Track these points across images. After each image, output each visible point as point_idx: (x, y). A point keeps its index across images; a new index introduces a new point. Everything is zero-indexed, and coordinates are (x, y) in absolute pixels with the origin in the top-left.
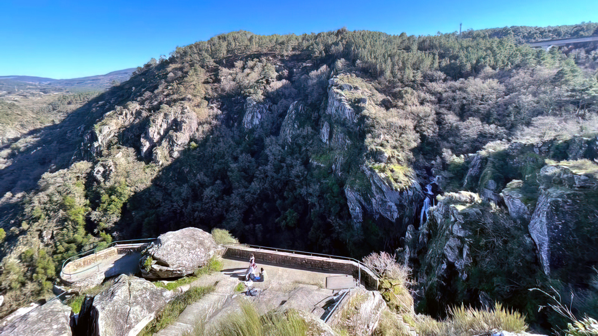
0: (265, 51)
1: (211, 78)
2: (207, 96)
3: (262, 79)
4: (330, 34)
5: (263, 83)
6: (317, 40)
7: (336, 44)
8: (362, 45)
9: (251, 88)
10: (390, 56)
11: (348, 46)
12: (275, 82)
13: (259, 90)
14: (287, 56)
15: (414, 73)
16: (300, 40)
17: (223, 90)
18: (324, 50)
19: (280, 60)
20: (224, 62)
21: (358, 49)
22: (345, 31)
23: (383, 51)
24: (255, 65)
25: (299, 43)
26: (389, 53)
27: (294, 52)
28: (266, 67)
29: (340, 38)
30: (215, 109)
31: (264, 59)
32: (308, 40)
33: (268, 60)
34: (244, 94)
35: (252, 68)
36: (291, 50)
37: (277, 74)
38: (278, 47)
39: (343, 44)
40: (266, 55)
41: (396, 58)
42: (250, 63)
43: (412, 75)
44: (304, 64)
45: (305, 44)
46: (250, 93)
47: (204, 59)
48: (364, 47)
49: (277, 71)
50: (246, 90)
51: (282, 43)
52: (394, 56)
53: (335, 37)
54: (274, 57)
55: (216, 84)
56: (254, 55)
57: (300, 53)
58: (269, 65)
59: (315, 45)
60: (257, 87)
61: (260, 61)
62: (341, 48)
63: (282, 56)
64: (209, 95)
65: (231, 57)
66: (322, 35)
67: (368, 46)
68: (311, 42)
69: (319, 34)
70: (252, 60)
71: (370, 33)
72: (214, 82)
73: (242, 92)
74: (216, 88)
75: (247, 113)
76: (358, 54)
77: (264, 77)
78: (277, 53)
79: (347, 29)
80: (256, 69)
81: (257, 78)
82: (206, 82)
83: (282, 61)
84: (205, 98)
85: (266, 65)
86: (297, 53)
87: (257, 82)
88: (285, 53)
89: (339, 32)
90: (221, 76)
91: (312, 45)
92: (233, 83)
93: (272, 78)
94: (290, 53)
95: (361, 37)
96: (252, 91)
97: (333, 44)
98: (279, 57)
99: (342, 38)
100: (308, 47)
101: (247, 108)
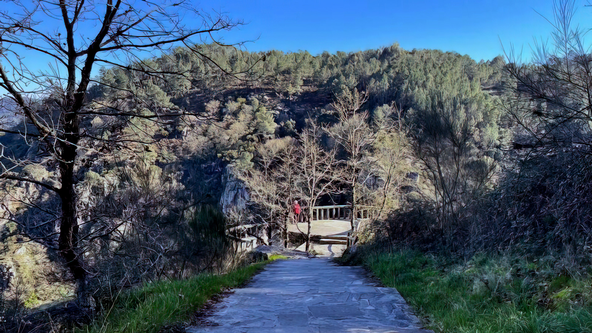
0: (257, 84)
1: (166, 129)
2: (161, 160)
3: (250, 134)
4: (369, 56)
5: (252, 140)
6: (347, 67)
7: (378, 76)
8: (421, 82)
9: (233, 148)
11: (397, 81)
12: (273, 141)
13: (248, 153)
14: (294, 95)
16: (318, 66)
17: (186, 150)
18: (357, 87)
19: (282, 101)
20: (188, 102)
21: (413, 89)
22: (396, 51)
23: (455, 93)
24: (240, 108)
25: (315, 73)
26: (464, 97)
27: (306, 88)
28: (258, 113)
29: (386, 64)
30: (175, 183)
31: (255, 99)
32: (331, 67)
33: (262, 101)
34: (222, 157)
35: (235, 114)
36: (301, 83)
37: (276, 125)
38: (280, 77)
39: (390, 77)
40: (258, 91)
42: (232, 106)
45: (326, 74)
46: (232, 157)
47: (153, 96)
48: (424, 86)
49: (277, 121)
50: (226, 153)
51: (287, 72)
52: (472, 102)
53: (379, 63)
54: (273, 95)
55: (174, 140)
56: (239, 90)
57: (316, 89)
58: (264, 109)
59: (343, 78)
60: (244, 148)
61: (249, 103)
62: (385, 84)
63: (286, 94)
64: (164, 158)
65: (198, 93)
66: (356, 58)
67: (430, 84)
68: (336, 70)
69: (352, 56)
70: (236, 101)
72: (170, 136)
73: (219, 155)
74: (174, 147)
75: (227, 190)
76: (412, 97)
77: (255, 131)
78: (276, 88)
79: (399, 48)
80: (241, 117)
81: (244, 133)
82: (158, 137)
83: (286, 103)
84: (157, 163)
85: (258, 110)
86: (312, 89)
87: (244, 138)
88: (291, 90)
89: (386, 54)
90: (184, 127)
91: (338, 76)
92: (202, 139)
93: (267, 134)
94: (300, 89)
95: (421, 66)
96: (235, 153)
97: (373, 76)
98: (281, 96)
99: (390, 66)
100: (331, 80)
101: (226, 182)
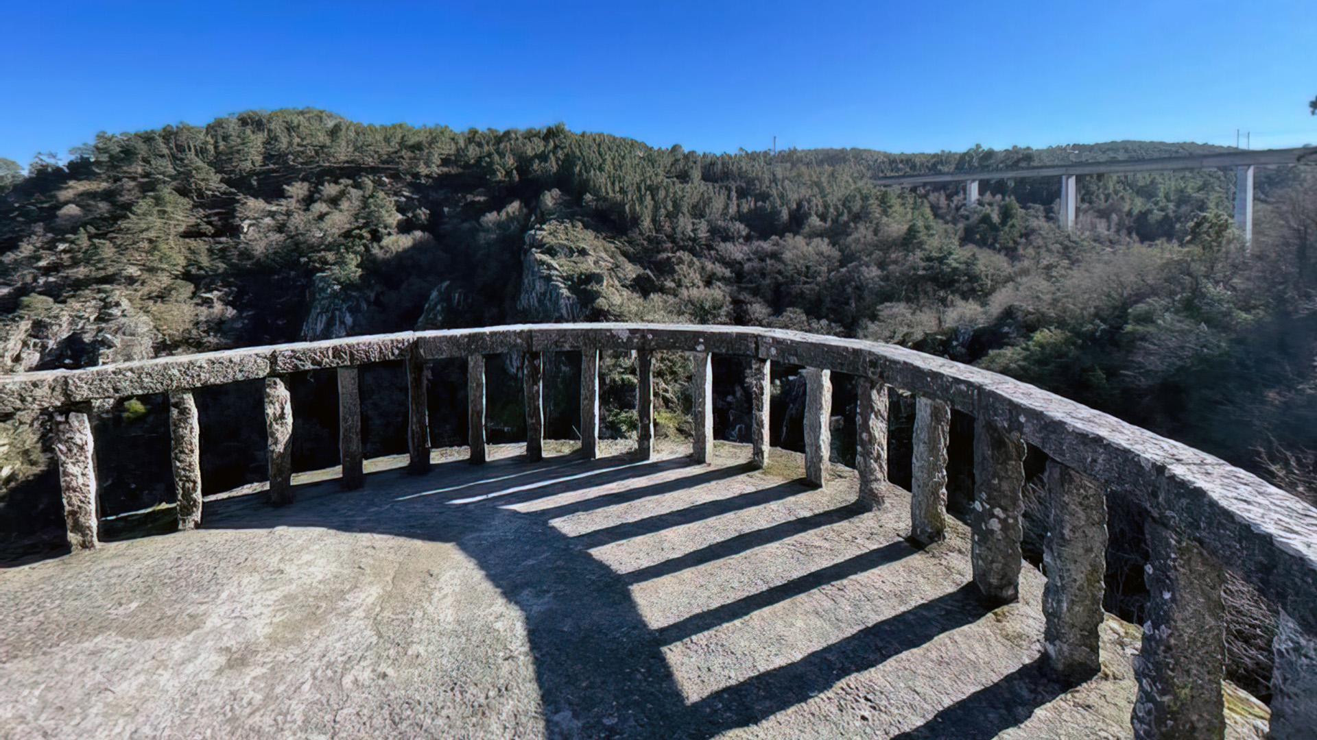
0: (370, 161)
1: (209, 223)
2: (194, 271)
3: (358, 228)
4: (530, 135)
5: (361, 237)
6: (502, 146)
7: (543, 157)
8: (597, 164)
9: (329, 248)
10: (649, 188)
11: (568, 162)
12: (393, 238)
13: (352, 256)
14: (427, 176)
15: (693, 224)
16: (462, 143)
17: (246, 254)
18: (516, 168)
19: (410, 185)
20: (255, 183)
21: (588, 172)
22: (562, 131)
23: (638, 179)
24: (342, 194)
25: (458, 150)
26: (648, 182)
27: (445, 169)
28: (371, 200)
29: (552, 144)
30: (218, 307)
31: (368, 181)
32: (480, 145)
33: (379, 184)
34: (307, 264)
35: (334, 202)
36: (439, 162)
37: (400, 216)
38: (406, 154)
39: (557, 159)
40: (373, 170)
41: (662, 194)
42: (330, 189)
43: (690, 227)
44: (470, 198)
45: (473, 152)
46: (326, 263)
47: (188, 175)
48: (601, 169)
49: (401, 209)
50: (316, 256)
51: (417, 147)
52: (658, 188)
53: (542, 143)
54: (395, 176)
55: (223, 239)
56: (341, 169)
57: (460, 170)
58: (381, 195)
59: (496, 157)
60: (347, 249)
61: (357, 186)
62: (552, 165)
63: (416, 176)
64: (200, 268)
65: (274, 171)
66: (513, 135)
67: (608, 167)
68: (486, 148)
69: (507, 133)
70: (336, 183)
71: (615, 139)
72: (218, 233)
73: (303, 260)
74: (223, 250)
75: (314, 313)
76: (588, 181)
77: (366, 225)
78: (401, 168)
79: (567, 128)
80: (345, 205)
81: (348, 226)
82: (192, 233)
83: (415, 187)
84: (187, 276)
85: (372, 196)
86: (454, 170)
87: (347, 234)
88: (423, 170)
89: (551, 134)
90: (243, 220)
91: (490, 155)
92: (276, 237)
93: (386, 227)
94: (436, 170)
95: (595, 148)
96: (330, 256)
97: (536, 156)
98: (409, 178)
99: (556, 147)
100: (479, 160)
101: (314, 299)
